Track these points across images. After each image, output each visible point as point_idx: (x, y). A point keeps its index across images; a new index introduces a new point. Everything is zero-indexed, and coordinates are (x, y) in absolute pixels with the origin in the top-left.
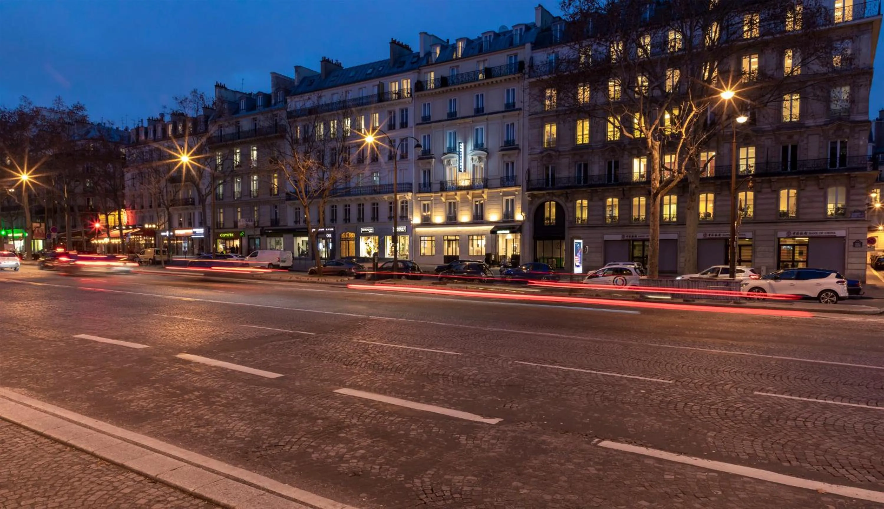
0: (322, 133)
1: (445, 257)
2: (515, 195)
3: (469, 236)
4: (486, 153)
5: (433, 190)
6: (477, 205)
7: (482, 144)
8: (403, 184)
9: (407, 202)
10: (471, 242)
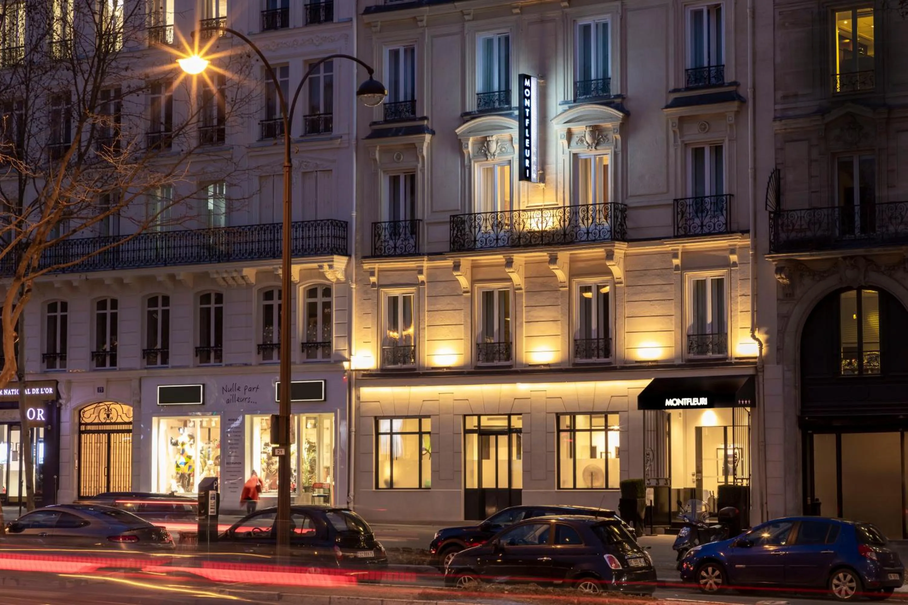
0: (22, 40)
1: (469, 493)
2: (726, 264)
3: (558, 416)
4: (620, 115)
5: (425, 248)
6: (586, 303)
7: (606, 81)
8: (316, 224)
9: (327, 292)
10: (565, 437)
